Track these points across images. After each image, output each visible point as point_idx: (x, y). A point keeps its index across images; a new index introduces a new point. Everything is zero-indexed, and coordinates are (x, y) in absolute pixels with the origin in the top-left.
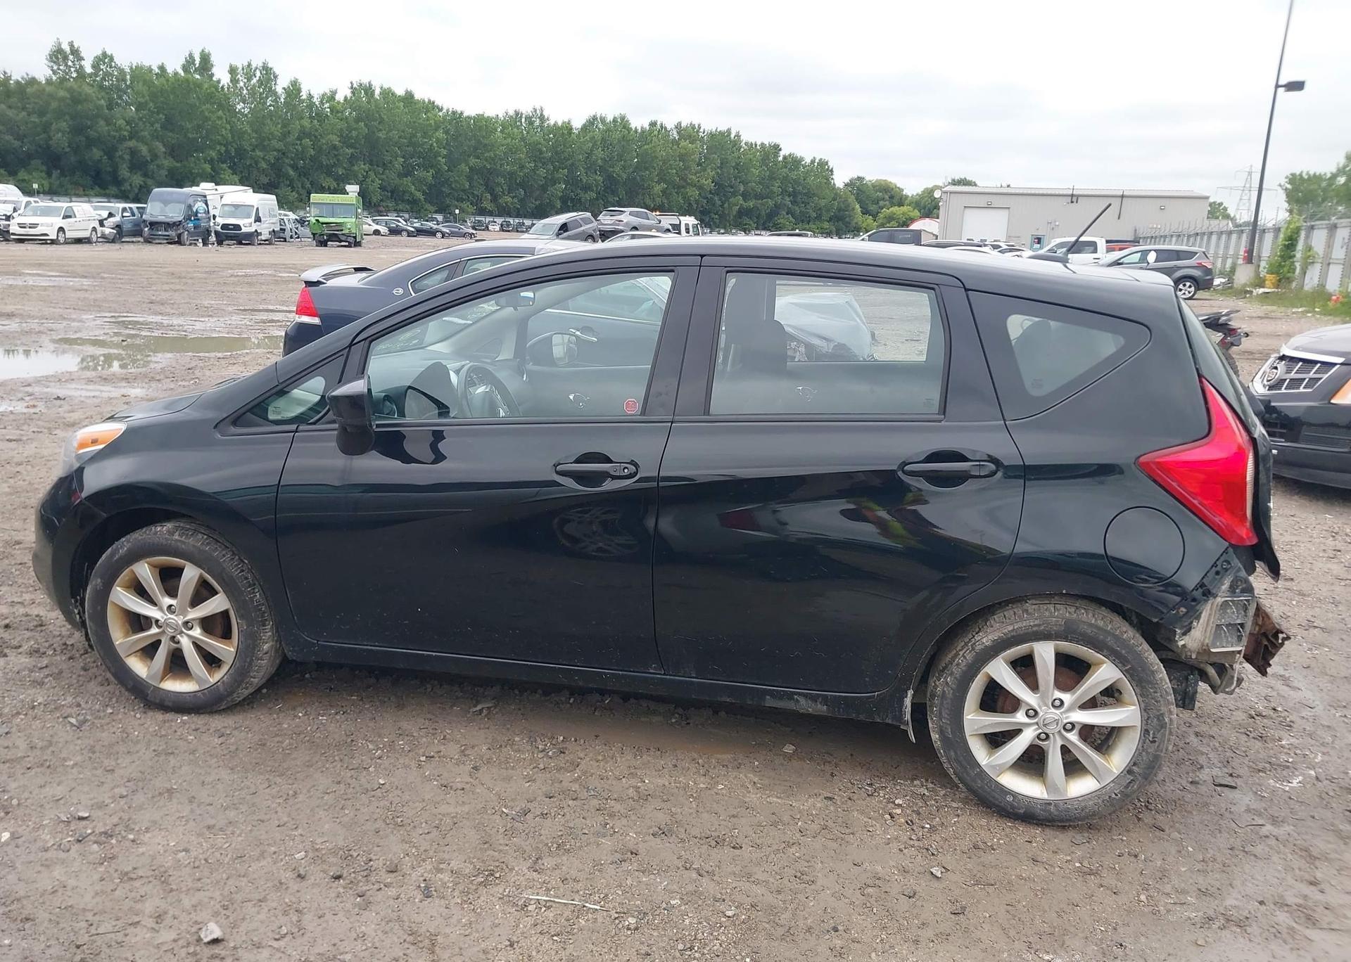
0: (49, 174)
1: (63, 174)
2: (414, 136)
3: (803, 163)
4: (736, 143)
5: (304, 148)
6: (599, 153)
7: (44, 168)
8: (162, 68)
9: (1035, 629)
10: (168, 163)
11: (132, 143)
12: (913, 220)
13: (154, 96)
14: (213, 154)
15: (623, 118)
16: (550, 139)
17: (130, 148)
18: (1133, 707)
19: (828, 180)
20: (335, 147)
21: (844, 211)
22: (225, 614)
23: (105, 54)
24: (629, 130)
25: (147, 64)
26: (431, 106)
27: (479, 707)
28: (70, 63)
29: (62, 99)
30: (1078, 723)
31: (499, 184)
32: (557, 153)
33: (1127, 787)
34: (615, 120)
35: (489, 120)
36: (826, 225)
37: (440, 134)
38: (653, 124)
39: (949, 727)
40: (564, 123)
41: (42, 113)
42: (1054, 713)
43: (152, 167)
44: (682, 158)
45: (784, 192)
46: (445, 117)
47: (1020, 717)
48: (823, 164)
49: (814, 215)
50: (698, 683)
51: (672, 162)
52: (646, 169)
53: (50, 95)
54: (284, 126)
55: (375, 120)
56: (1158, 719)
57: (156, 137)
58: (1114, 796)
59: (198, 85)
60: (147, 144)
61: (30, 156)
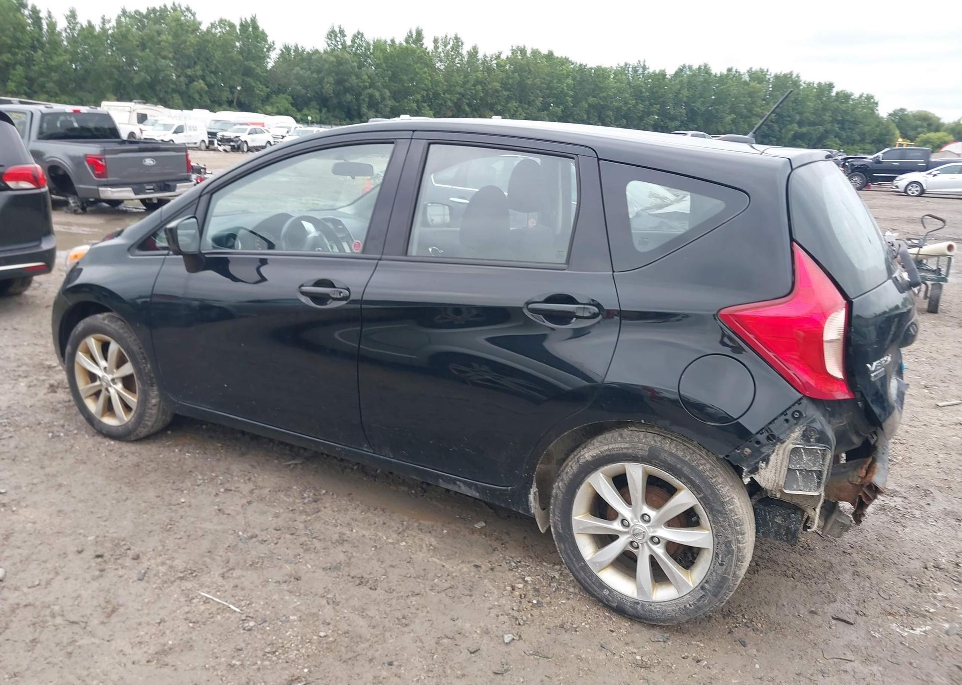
0: (320, 111)
1: (329, 111)
2: (552, 82)
3: (852, 97)
4: (796, 84)
5: (477, 92)
6: (685, 92)
7: (318, 107)
8: (393, 41)
9: (625, 451)
10: (390, 103)
11: (370, 91)
12: (946, 143)
13: (386, 59)
14: (419, 97)
15: (706, 66)
16: (649, 83)
17: (369, 94)
18: (707, 532)
19: (872, 110)
20: (497, 91)
21: (885, 135)
22: (131, 376)
23: (359, 33)
24: (710, 74)
25: (383, 39)
26: (565, 61)
27: (290, 463)
28: (338, 39)
29: (332, 62)
30: (663, 539)
31: (608, 116)
32: (653, 93)
33: (699, 600)
34: (700, 68)
35: (604, 70)
36: (868, 147)
37: (570, 81)
38: (730, 70)
39: (560, 524)
40: (660, 71)
41: (319, 71)
42: (642, 526)
43: (381, 106)
44: (751, 95)
45: (834, 121)
46: (573, 69)
47: (616, 526)
48: (869, 98)
49: (858, 138)
50: (395, 462)
51: (741, 98)
52: (721, 103)
53: (325, 60)
54: (465, 77)
55: (525, 72)
56: (726, 545)
57: (385, 87)
58: (688, 606)
59: (414, 51)
60: (379, 91)
61: (310, 99)
